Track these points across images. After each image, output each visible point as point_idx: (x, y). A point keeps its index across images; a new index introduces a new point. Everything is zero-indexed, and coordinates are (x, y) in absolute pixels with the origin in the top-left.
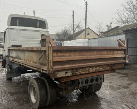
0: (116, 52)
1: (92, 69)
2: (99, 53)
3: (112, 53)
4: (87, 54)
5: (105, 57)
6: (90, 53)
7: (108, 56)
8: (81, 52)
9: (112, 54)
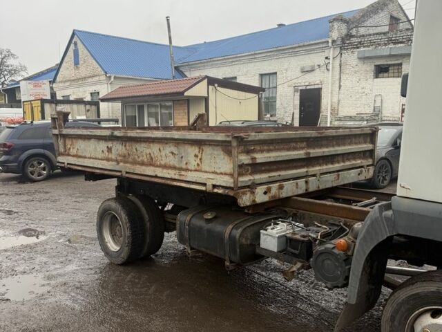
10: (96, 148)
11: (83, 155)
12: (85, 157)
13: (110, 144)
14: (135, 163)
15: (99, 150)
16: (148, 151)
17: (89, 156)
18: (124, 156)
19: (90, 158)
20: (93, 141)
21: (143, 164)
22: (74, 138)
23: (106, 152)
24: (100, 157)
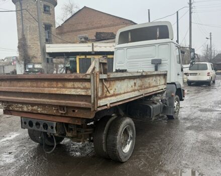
0: (70, 84)
1: (27, 107)
2: (35, 84)
3: (60, 85)
4: (18, 85)
5: (41, 92)
6: (21, 84)
7: (47, 90)
8: (12, 82)
9: (61, 87)
10: (128, 85)
11: (119, 93)
12: (121, 94)
13: (135, 81)
14: (145, 88)
15: (130, 86)
16: (149, 81)
17: (123, 92)
18: (141, 86)
19: (125, 93)
20: (126, 80)
21: (147, 88)
22: (112, 81)
23: (133, 86)
24: (130, 90)
